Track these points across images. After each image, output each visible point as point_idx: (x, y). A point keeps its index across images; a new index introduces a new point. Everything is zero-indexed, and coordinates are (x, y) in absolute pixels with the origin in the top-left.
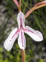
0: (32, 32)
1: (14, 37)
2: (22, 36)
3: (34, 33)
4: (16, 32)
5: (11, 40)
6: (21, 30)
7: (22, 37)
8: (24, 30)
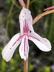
0: (38, 40)
1: (15, 44)
2: (25, 43)
3: (41, 41)
4: (19, 39)
5: (11, 48)
6: (24, 36)
7: (25, 45)
8: (29, 37)
